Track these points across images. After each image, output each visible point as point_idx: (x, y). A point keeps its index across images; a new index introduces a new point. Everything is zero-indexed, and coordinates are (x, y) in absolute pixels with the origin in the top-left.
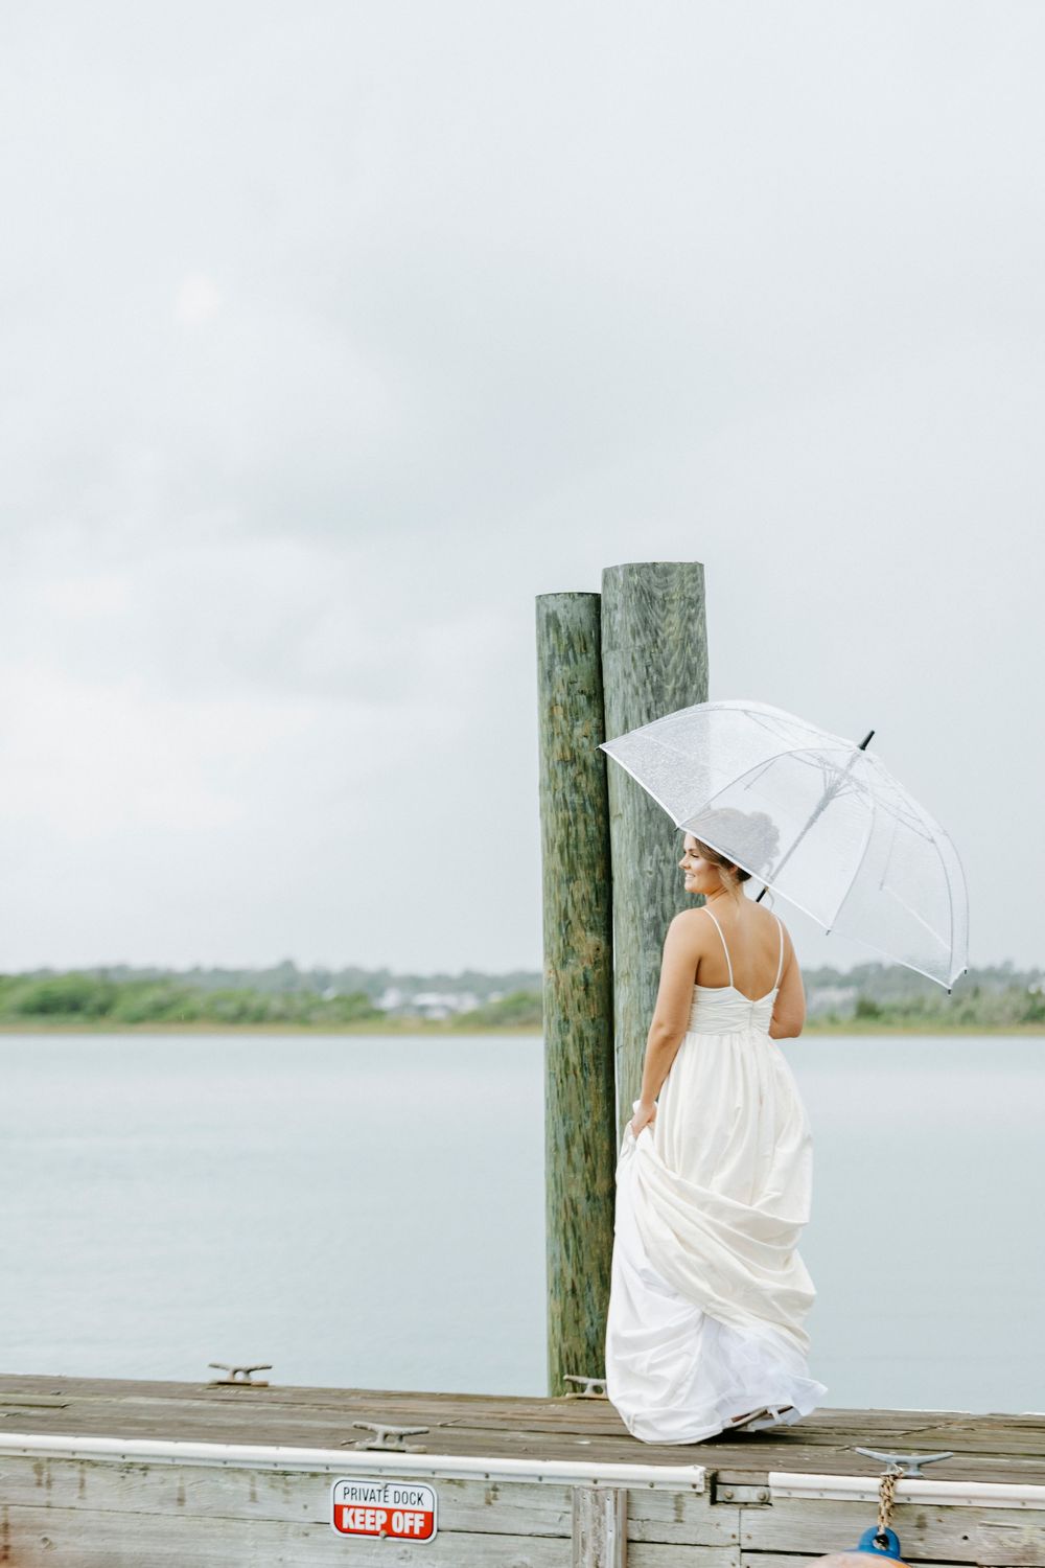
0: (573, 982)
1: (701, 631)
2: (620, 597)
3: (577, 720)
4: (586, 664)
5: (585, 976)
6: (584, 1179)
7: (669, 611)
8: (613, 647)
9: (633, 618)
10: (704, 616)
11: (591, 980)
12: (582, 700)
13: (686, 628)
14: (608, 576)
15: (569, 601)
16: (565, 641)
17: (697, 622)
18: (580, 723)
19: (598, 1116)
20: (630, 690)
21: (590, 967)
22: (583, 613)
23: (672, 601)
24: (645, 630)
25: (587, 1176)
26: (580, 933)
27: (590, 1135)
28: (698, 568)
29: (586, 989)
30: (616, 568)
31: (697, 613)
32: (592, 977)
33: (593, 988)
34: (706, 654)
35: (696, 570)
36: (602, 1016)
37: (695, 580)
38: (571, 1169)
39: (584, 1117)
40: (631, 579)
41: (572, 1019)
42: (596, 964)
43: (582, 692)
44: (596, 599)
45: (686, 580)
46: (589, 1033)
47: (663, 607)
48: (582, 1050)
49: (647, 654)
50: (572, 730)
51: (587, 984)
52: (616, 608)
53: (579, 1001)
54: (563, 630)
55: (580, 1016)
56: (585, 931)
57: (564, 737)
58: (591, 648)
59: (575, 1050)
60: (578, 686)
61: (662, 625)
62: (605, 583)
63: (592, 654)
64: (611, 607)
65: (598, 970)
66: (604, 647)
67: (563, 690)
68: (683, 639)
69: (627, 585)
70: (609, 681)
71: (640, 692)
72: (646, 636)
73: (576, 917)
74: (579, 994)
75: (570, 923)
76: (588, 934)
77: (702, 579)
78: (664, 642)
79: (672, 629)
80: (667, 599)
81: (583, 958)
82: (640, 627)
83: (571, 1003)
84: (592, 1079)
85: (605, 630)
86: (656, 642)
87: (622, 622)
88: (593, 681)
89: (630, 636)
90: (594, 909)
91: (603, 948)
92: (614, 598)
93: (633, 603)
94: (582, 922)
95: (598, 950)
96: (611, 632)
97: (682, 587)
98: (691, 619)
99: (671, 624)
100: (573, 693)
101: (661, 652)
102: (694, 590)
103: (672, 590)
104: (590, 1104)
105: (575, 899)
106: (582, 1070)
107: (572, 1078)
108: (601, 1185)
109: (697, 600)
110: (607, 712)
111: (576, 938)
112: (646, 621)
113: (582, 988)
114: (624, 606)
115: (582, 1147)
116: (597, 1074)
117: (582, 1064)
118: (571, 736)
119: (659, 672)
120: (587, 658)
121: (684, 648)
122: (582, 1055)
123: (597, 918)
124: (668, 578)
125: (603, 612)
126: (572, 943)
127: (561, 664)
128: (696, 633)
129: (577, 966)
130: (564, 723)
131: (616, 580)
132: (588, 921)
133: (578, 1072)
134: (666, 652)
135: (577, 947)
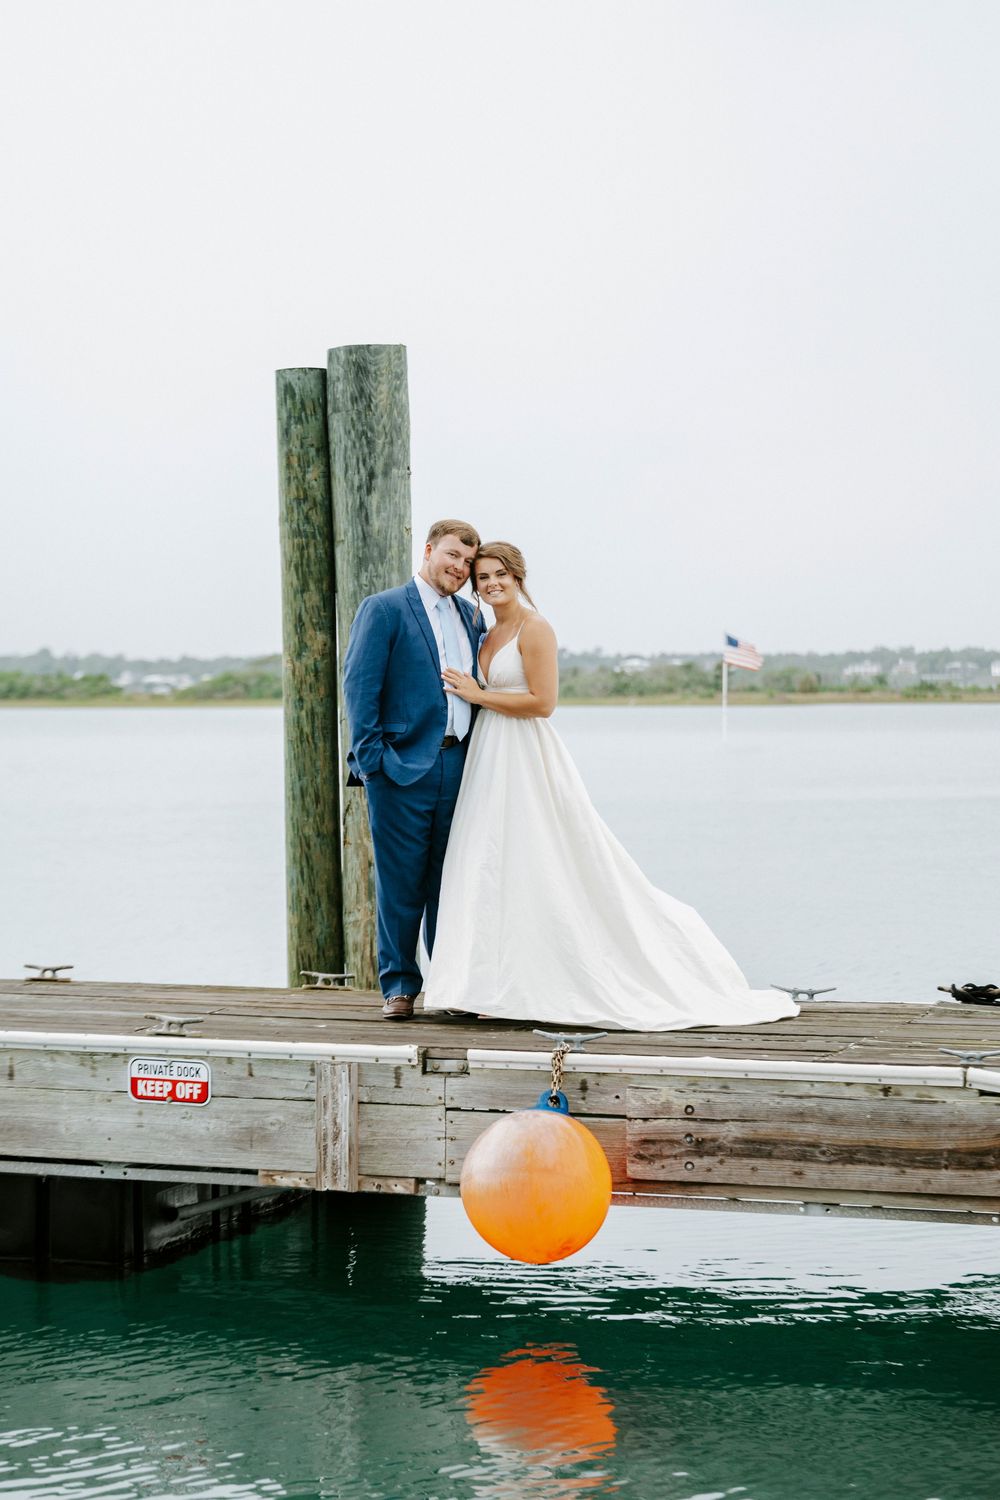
0: (306, 669)
1: (404, 397)
2: (341, 371)
3: (309, 467)
4: (314, 424)
5: (315, 665)
6: (315, 821)
7: (379, 383)
8: (336, 410)
9: (352, 389)
10: (406, 386)
11: (319, 669)
12: (312, 452)
13: (394, 397)
14: (332, 354)
15: (301, 375)
16: (299, 406)
17: (401, 391)
18: (311, 469)
19: (326, 773)
20: (350, 444)
21: (319, 658)
22: (312, 384)
23: (382, 375)
24: (361, 397)
25: (318, 819)
26: (310, 632)
27: (320, 787)
28: (402, 350)
29: (316, 676)
30: (339, 349)
31: (401, 384)
32: (321, 666)
33: (321, 674)
34: (408, 416)
35: (400, 351)
36: (328, 696)
37: (400, 358)
38: (305, 814)
39: (316, 774)
40: (351, 358)
41: (306, 698)
42: (323, 656)
43: (312, 446)
44: (323, 373)
45: (393, 358)
46: (319, 710)
47: (376, 379)
48: (313, 722)
49: (363, 416)
50: (304, 475)
51: (316, 672)
52: (338, 379)
53: (310, 685)
54: (297, 397)
55: (312, 696)
56: (315, 630)
57: (299, 481)
58: (319, 411)
59: (308, 723)
60: (309, 441)
61: (375, 394)
62: (330, 359)
63: (320, 416)
64: (335, 379)
65: (325, 661)
66: (330, 410)
67: (298, 443)
68: (390, 405)
69: (348, 361)
70: (334, 437)
71: (357, 445)
72: (362, 402)
73: (308, 619)
74: (310, 679)
75: (304, 624)
76: (318, 633)
77: (405, 358)
78: (376, 406)
79: (382, 396)
80: (378, 373)
81: (313, 651)
82: (357, 394)
83: (304, 686)
84: (321, 745)
85: (329, 397)
86: (369, 406)
87: (344, 391)
88: (321, 437)
89: (350, 403)
90: (322, 614)
91: (329, 644)
92: (336, 372)
93: (351, 376)
94: (313, 624)
95: (325, 645)
96: (335, 399)
97: (390, 364)
98: (397, 389)
99: (381, 393)
100: (305, 446)
101: (374, 415)
102: (399, 366)
103: (382, 366)
104: (319, 764)
105: (307, 606)
106: (313, 738)
107: (305, 744)
108: (328, 826)
109: (402, 374)
110: (332, 461)
111: (308, 636)
112: (362, 391)
113: (312, 675)
114: (345, 378)
115: (313, 796)
116: (325, 741)
117: (313, 733)
118: (304, 480)
119: (372, 430)
120: (316, 419)
121: (391, 411)
122: (313, 727)
123: (324, 621)
124: (379, 357)
125: (329, 383)
126: (305, 640)
127: (296, 423)
128: (401, 400)
129: (309, 658)
130: (298, 469)
131: (338, 358)
132: (318, 623)
133: (310, 739)
134: (378, 413)
135: (309, 643)
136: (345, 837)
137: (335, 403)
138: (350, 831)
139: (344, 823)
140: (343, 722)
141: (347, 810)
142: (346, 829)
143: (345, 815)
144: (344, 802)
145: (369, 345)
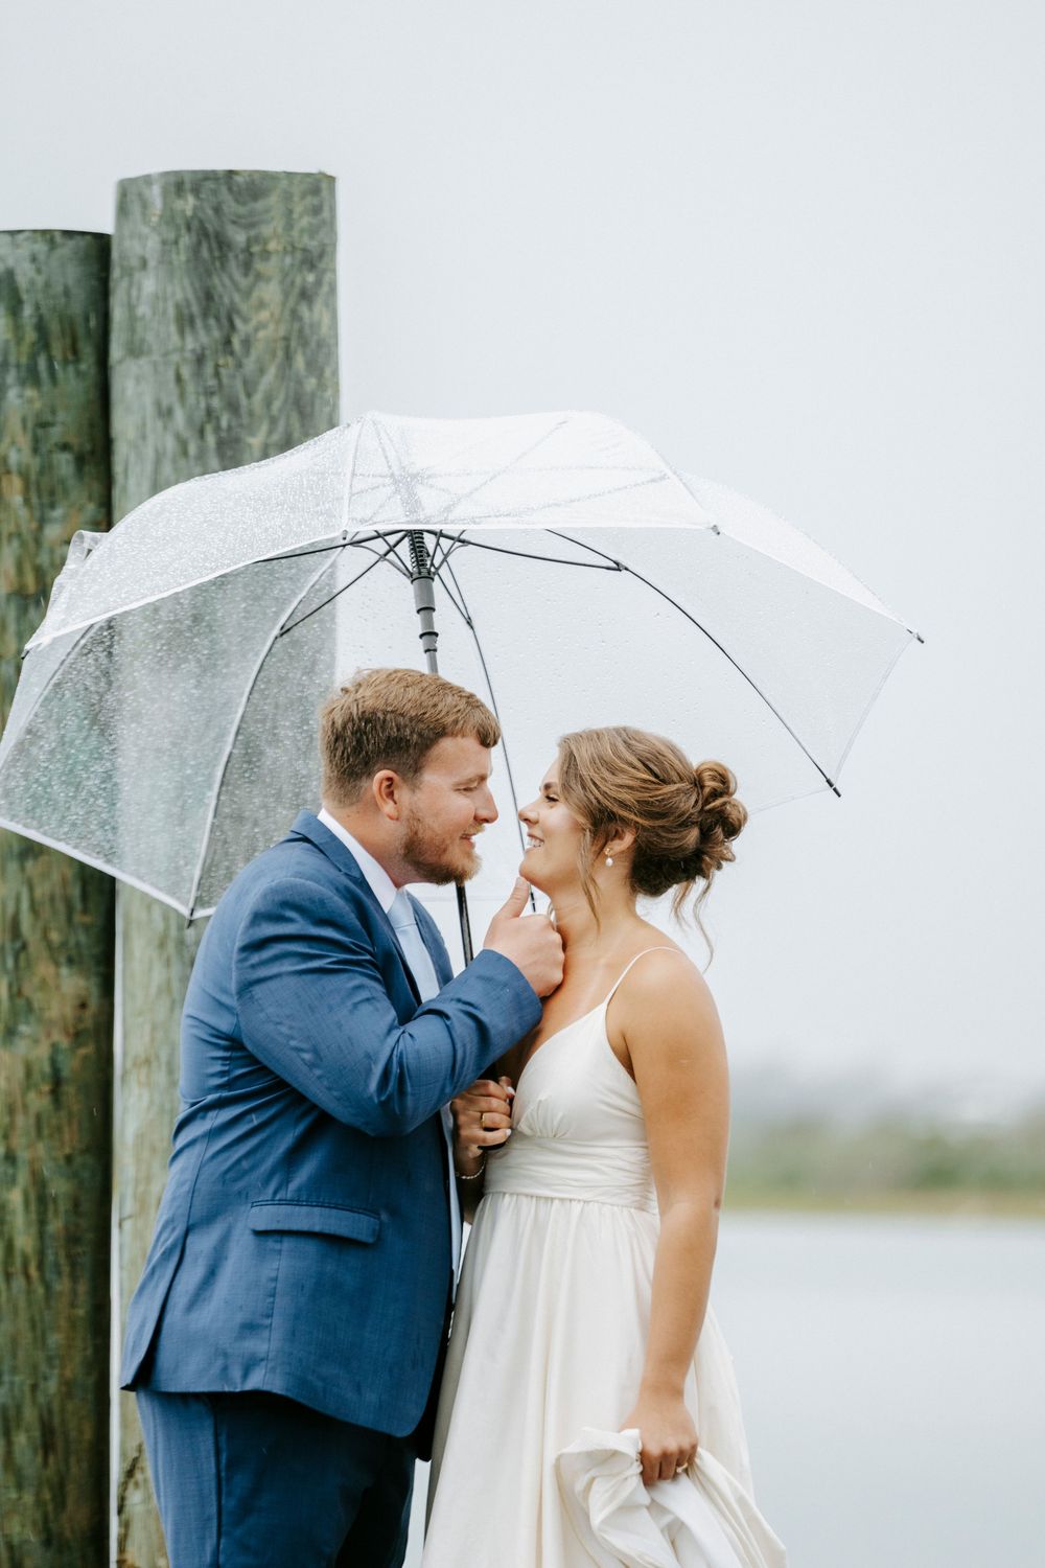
0: (29, 1073)
1: (326, 320)
2: (153, 244)
3: (52, 506)
4: (74, 385)
5: (53, 1062)
6: (39, 1503)
7: (259, 277)
8: (135, 350)
9: (182, 290)
10: (333, 289)
11: (66, 1073)
12: (64, 463)
13: (295, 315)
14: (129, 195)
15: (41, 247)
16: (30, 335)
17: (318, 306)
18: (58, 513)
19: (74, 1368)
20: (170, 444)
21: (64, 1043)
22: (70, 274)
23: (266, 255)
24: (205, 315)
25: (47, 1495)
26: (44, 969)
27: (56, 1407)
28: (324, 185)
29: (56, 1092)
30: (147, 180)
31: (319, 283)
32: (70, 1065)
33: (69, 1090)
34: (335, 373)
35: (317, 189)
36: (86, 1151)
37: (316, 210)
38: (11, 1480)
39: (43, 1368)
40: (179, 204)
41: (23, 1155)
42: (78, 1036)
43: (65, 447)
44: (100, 245)
45: (298, 209)
46: (59, 1187)
47: (247, 267)
48: (42, 1223)
49: (209, 369)
50: (40, 528)
51: (57, 1081)
52: (144, 264)
53: (38, 1118)
54: (28, 311)
55: (41, 1149)
56: (57, 964)
57: (23, 544)
58: (88, 351)
59: (28, 1224)
60: (56, 434)
61: (244, 307)
62: (122, 210)
63: (88, 364)
64: (135, 262)
65: (83, 1051)
66: (116, 351)
67: (24, 442)
68: (287, 339)
69: (169, 217)
70: (124, 424)
71: (192, 449)
72: (207, 328)
73: (38, 935)
74: (39, 1101)
75: (24, 947)
76: (64, 971)
77: (333, 210)
78: (247, 343)
79: (264, 315)
80: (255, 249)
81: (50, 1023)
82: (195, 309)
83: (20, 1120)
84: (62, 1286)
85: (118, 314)
86: (228, 342)
87: (157, 298)
88: (92, 425)
89: (173, 329)
90: (78, 918)
91: (94, 1003)
92: (139, 245)
93: (181, 257)
94: (49, 946)
95: (83, 1006)
96: (132, 319)
97: (289, 226)
98: (306, 295)
99: (262, 305)
100: (44, 449)
101: (239, 365)
102: (313, 231)
103: (266, 230)
104: (55, 1339)
105: (38, 892)
106: (41, 1266)
107: (19, 1282)
108: (76, 1515)
109: (321, 255)
110: (116, 493)
111: (36, 980)
112: (208, 296)
113: (46, 1088)
114: (161, 262)
115: (37, 1434)
116: (74, 1279)
117: (41, 1253)
118: (38, 541)
119: (233, 407)
120: (78, 373)
121: (288, 357)
122: (41, 1235)
123: (82, 938)
124: (259, 205)
125: (116, 273)
126: (27, 990)
127: (22, 383)
128: (315, 326)
129: (36, 1041)
130: (23, 513)
131: (145, 205)
132: (64, 944)
133: (33, 1271)
134: (250, 365)
135: (38, 998)
136: (122, 1549)
137: (132, 330)
138: (137, 1533)
139: (120, 1511)
140: (127, 1225)
141: (130, 1473)
142: (126, 1525)
143: (124, 1486)
144: (123, 1454)
145: (231, 173)
